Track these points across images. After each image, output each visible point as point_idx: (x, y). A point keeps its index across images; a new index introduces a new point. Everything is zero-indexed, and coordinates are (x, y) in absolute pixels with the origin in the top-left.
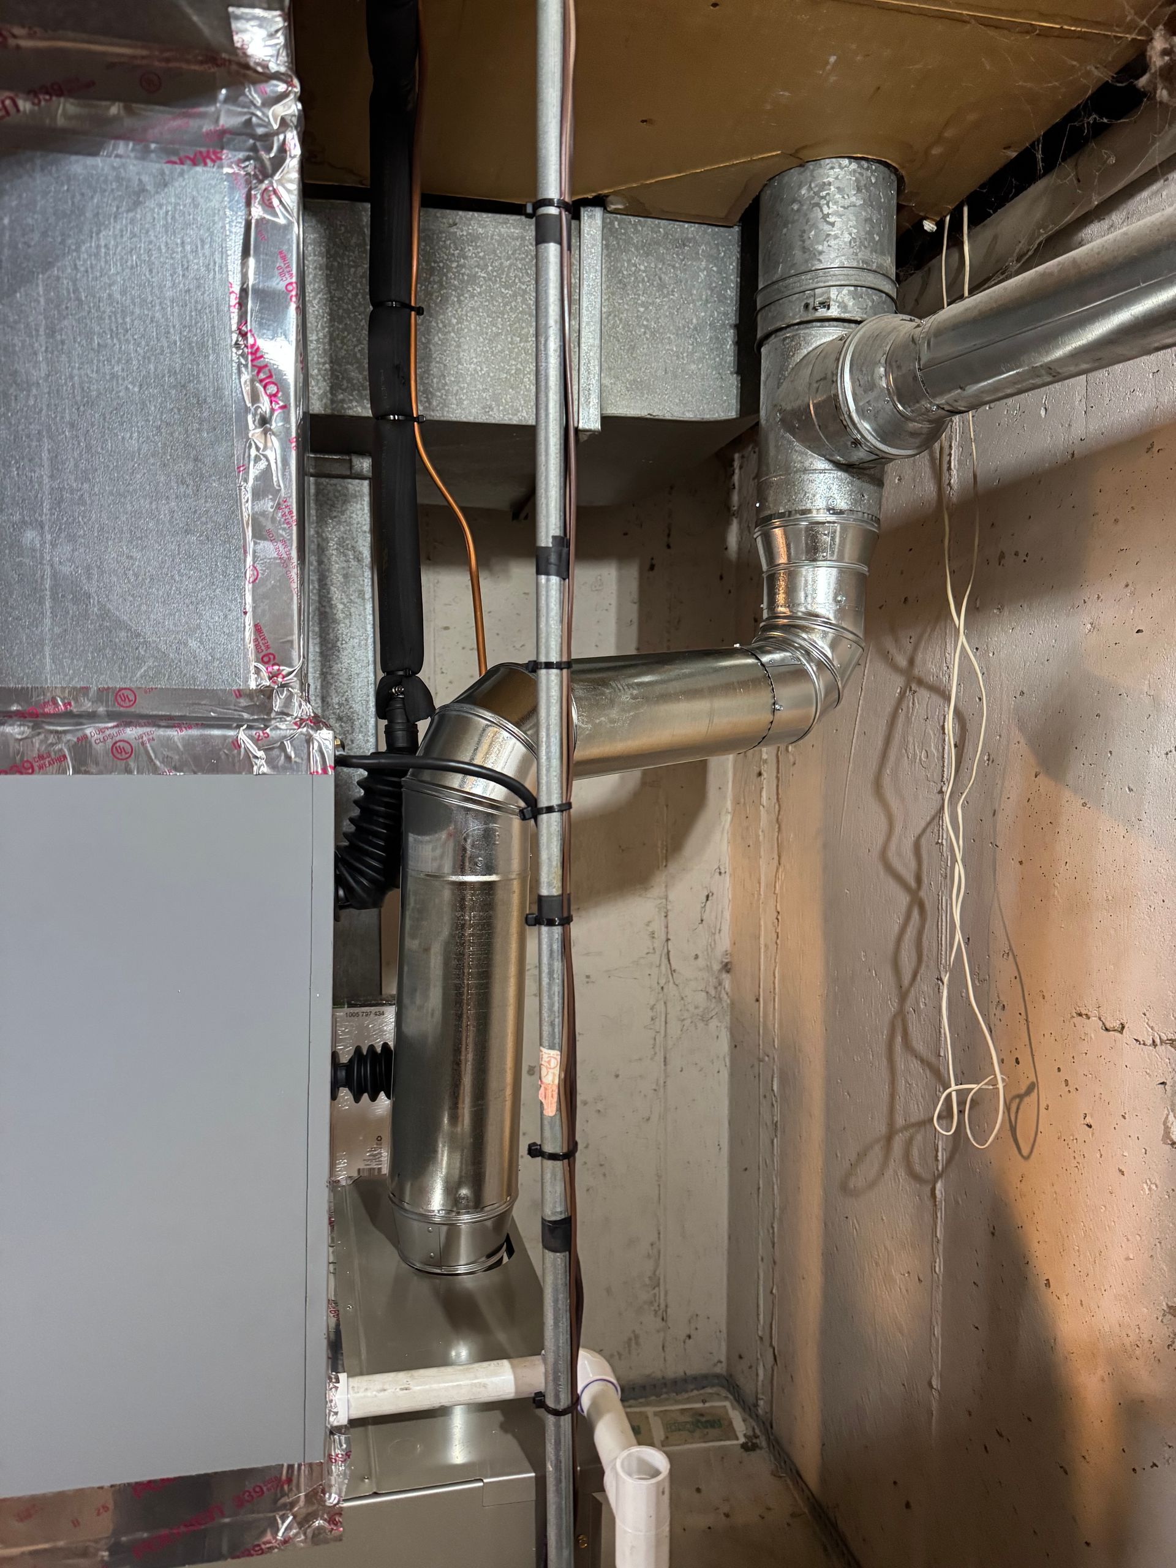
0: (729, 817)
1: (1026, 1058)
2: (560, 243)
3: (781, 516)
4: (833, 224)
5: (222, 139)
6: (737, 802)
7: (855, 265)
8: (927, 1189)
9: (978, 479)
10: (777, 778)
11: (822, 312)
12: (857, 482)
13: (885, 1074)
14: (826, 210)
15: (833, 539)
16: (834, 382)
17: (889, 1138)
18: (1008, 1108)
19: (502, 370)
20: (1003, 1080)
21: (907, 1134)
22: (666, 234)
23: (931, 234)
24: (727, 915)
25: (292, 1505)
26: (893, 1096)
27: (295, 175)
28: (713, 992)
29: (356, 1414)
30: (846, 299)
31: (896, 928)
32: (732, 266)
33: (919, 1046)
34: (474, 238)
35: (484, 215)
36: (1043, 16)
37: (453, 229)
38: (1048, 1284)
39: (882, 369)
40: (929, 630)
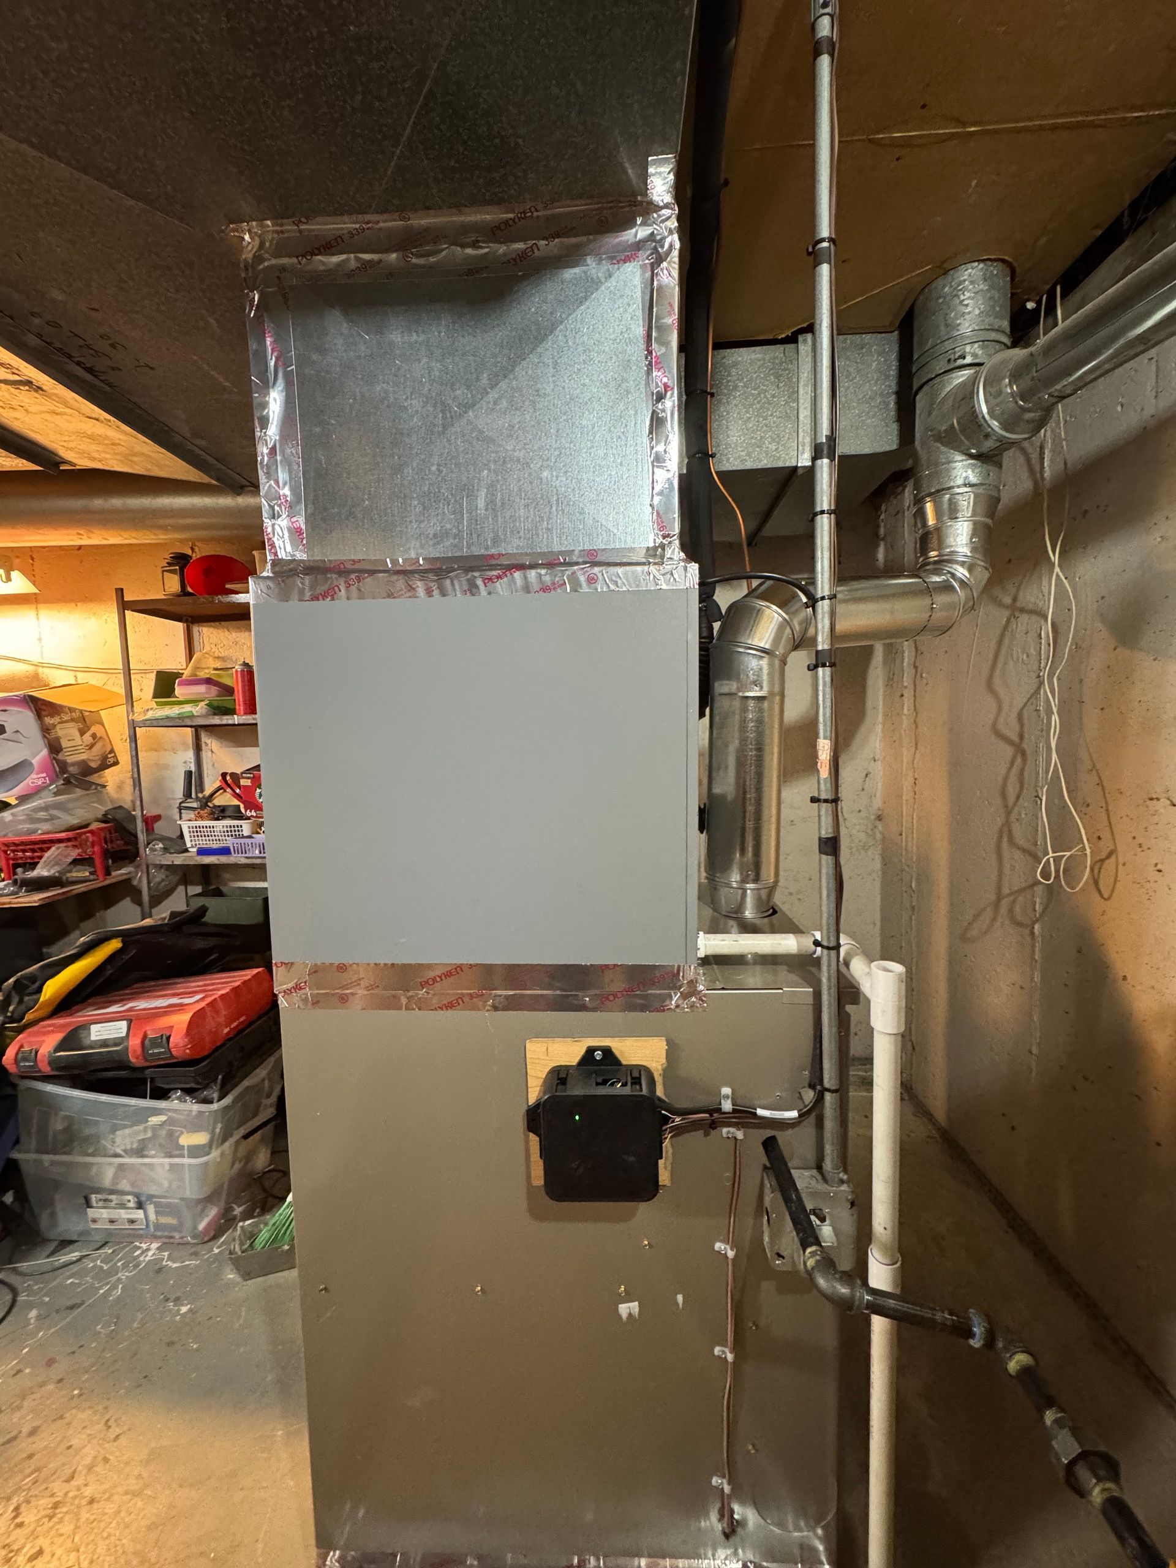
0: (880, 726)
1: (1106, 835)
2: (830, 264)
3: (930, 495)
4: (967, 305)
5: (638, 246)
6: (886, 715)
7: (983, 327)
8: (1027, 931)
9: (1069, 465)
10: (915, 696)
11: (960, 362)
12: (985, 466)
13: (994, 862)
14: (962, 297)
15: (969, 503)
16: (972, 398)
17: (997, 904)
18: (1092, 869)
19: (752, 438)
20: (1090, 848)
21: (1012, 898)
22: (851, 343)
23: (1033, 310)
24: (880, 786)
25: (681, 987)
26: (1000, 876)
27: (676, 260)
28: (870, 833)
29: (710, 952)
30: (977, 351)
31: (1003, 771)
32: (893, 356)
33: (1021, 841)
34: (735, 364)
35: (741, 349)
36: (1133, 108)
37: (724, 361)
38: (1125, 978)
39: (1007, 380)
40: (1028, 575)
